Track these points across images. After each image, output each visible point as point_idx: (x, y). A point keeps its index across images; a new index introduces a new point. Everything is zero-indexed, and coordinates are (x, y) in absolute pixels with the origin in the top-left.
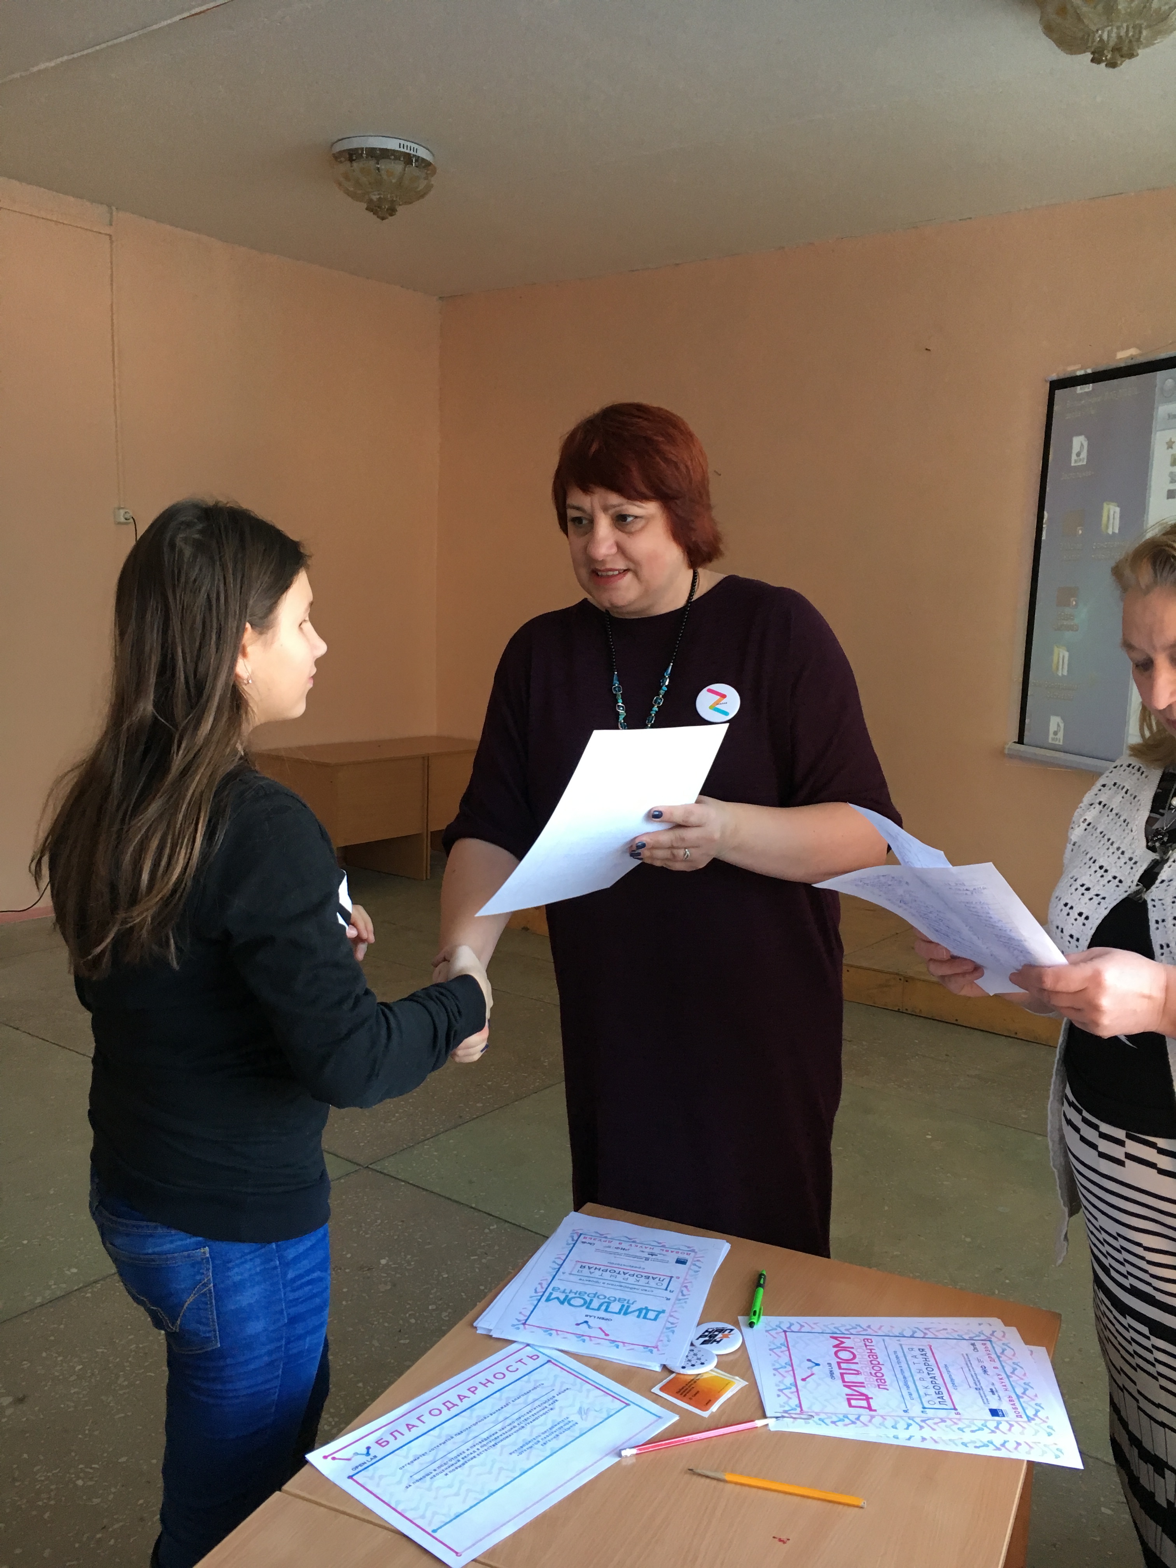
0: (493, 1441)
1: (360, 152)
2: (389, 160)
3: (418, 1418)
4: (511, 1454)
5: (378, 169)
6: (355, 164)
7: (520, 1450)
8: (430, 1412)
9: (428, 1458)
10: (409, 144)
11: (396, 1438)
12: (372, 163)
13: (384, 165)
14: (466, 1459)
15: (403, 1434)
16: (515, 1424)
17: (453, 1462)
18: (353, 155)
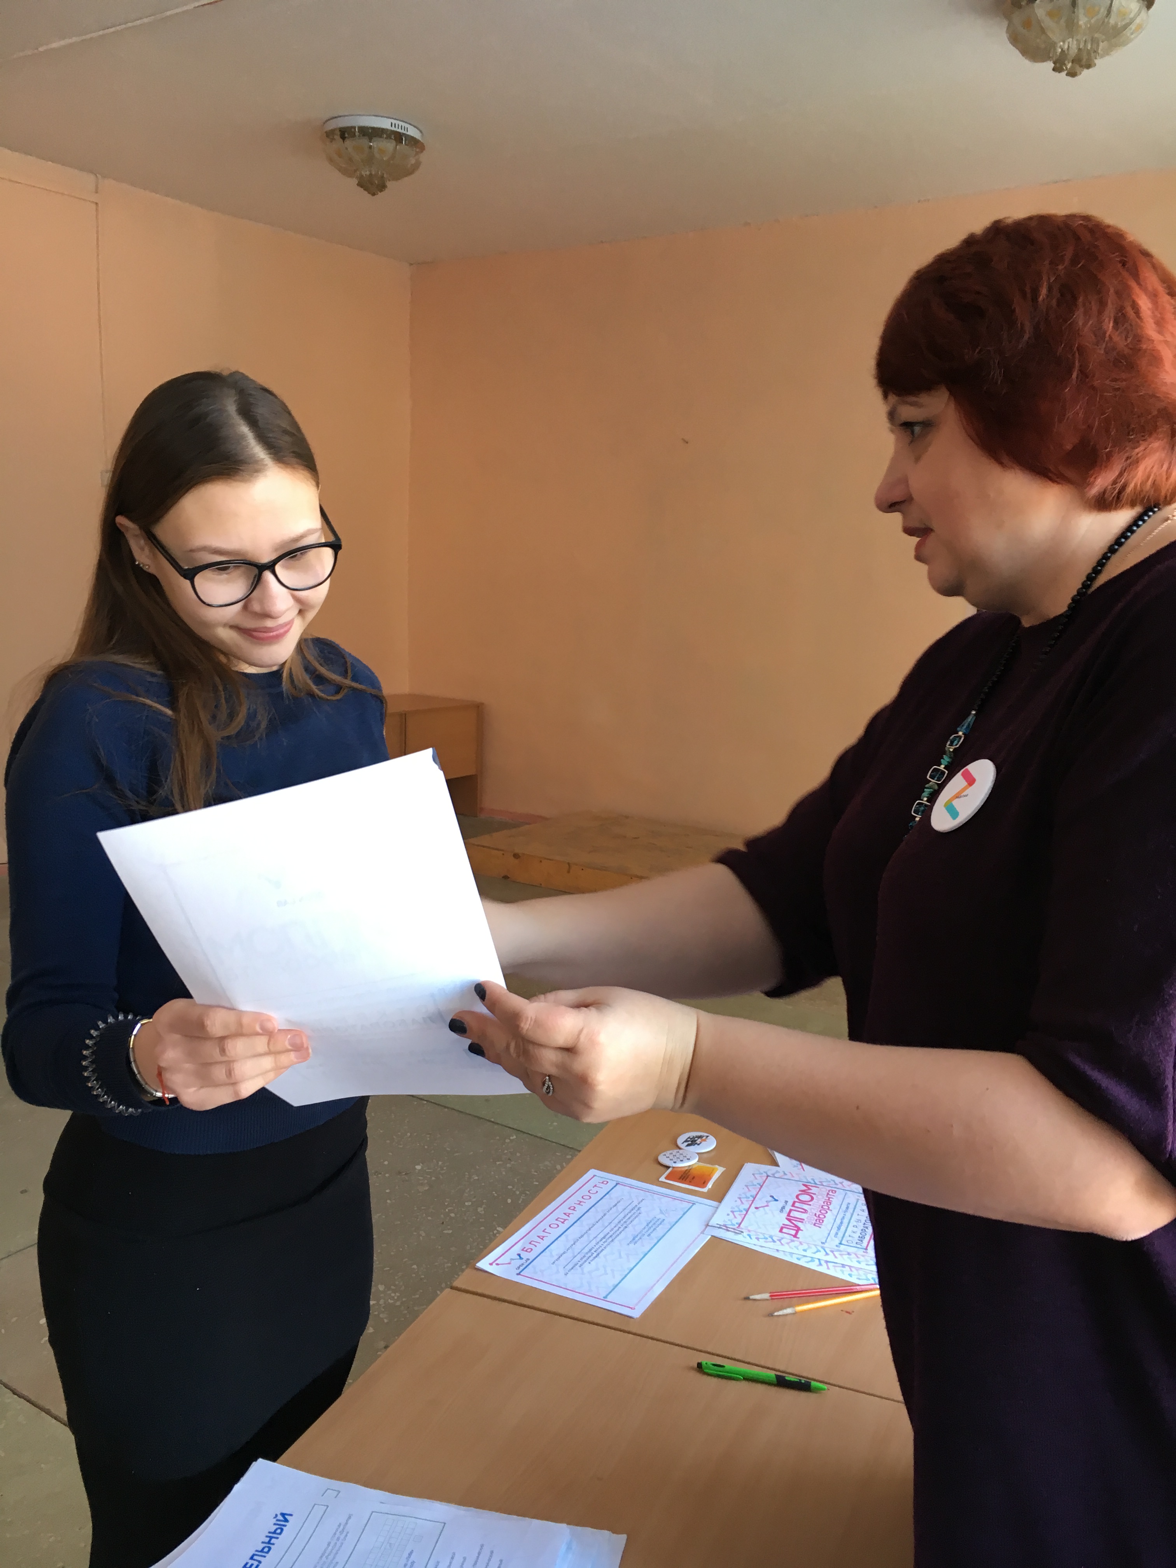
0: (609, 1238)
1: (353, 130)
2: (381, 139)
3: (544, 1231)
4: (628, 1244)
5: (370, 147)
6: (348, 142)
7: (634, 1240)
8: (550, 1226)
9: (569, 1254)
10: (401, 123)
11: (536, 1246)
12: (364, 141)
13: (377, 144)
14: (597, 1252)
15: (540, 1243)
16: (619, 1226)
17: (589, 1254)
18: (345, 133)
